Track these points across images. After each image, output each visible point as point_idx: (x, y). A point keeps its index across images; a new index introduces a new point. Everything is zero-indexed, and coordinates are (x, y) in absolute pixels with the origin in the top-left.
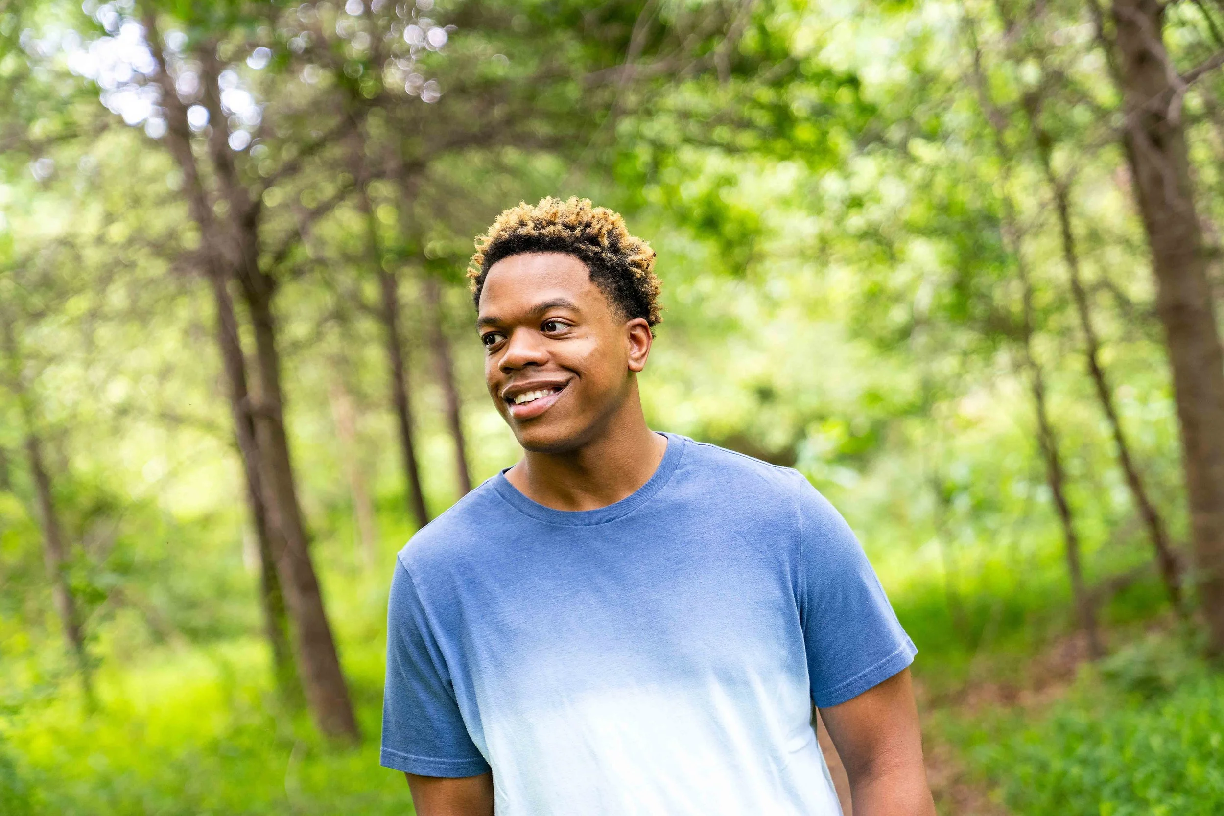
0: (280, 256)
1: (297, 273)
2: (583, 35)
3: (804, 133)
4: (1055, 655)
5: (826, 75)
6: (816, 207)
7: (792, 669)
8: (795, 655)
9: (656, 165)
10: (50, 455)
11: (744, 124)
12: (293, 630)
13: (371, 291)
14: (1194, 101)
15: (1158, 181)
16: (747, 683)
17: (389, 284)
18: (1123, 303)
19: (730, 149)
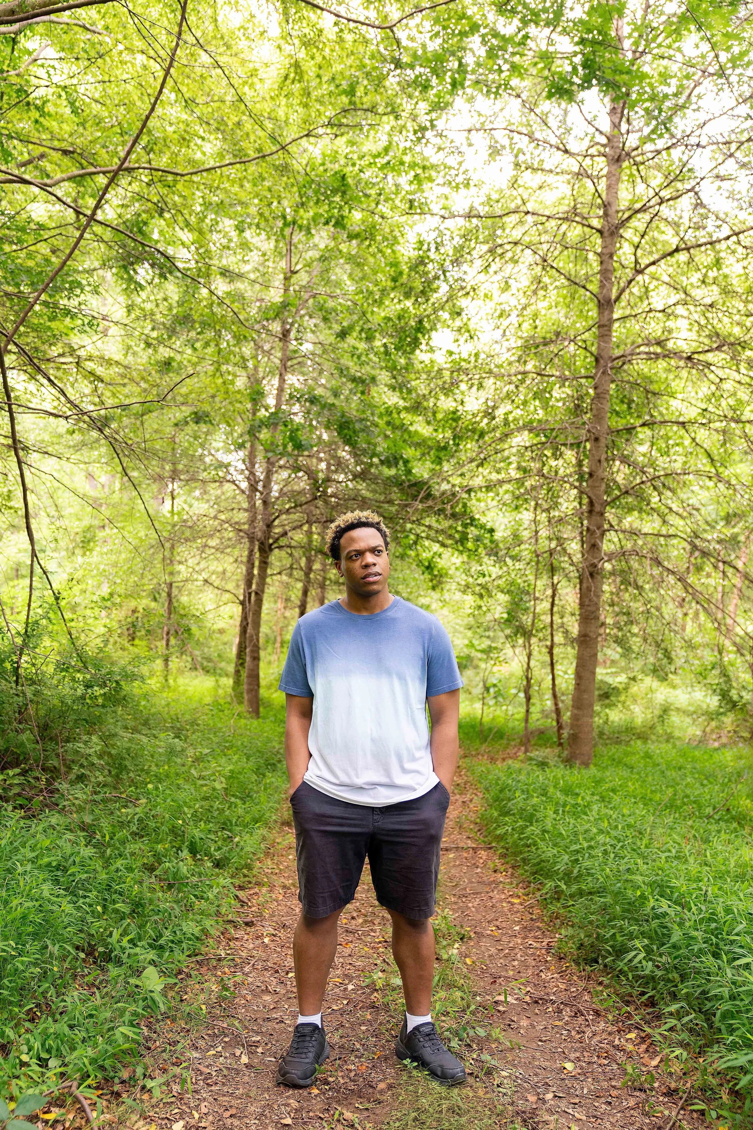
0: (276, 540)
1: (280, 547)
2: (402, 490)
3: (470, 545)
4: (512, 751)
5: (482, 527)
6: (467, 572)
7: (421, 680)
8: (423, 674)
9: (415, 543)
10: (175, 592)
11: (451, 537)
12: (244, 674)
13: (303, 562)
14: (608, 566)
15: (589, 589)
16: (405, 680)
17: (310, 561)
18: (566, 632)
19: (443, 545)
